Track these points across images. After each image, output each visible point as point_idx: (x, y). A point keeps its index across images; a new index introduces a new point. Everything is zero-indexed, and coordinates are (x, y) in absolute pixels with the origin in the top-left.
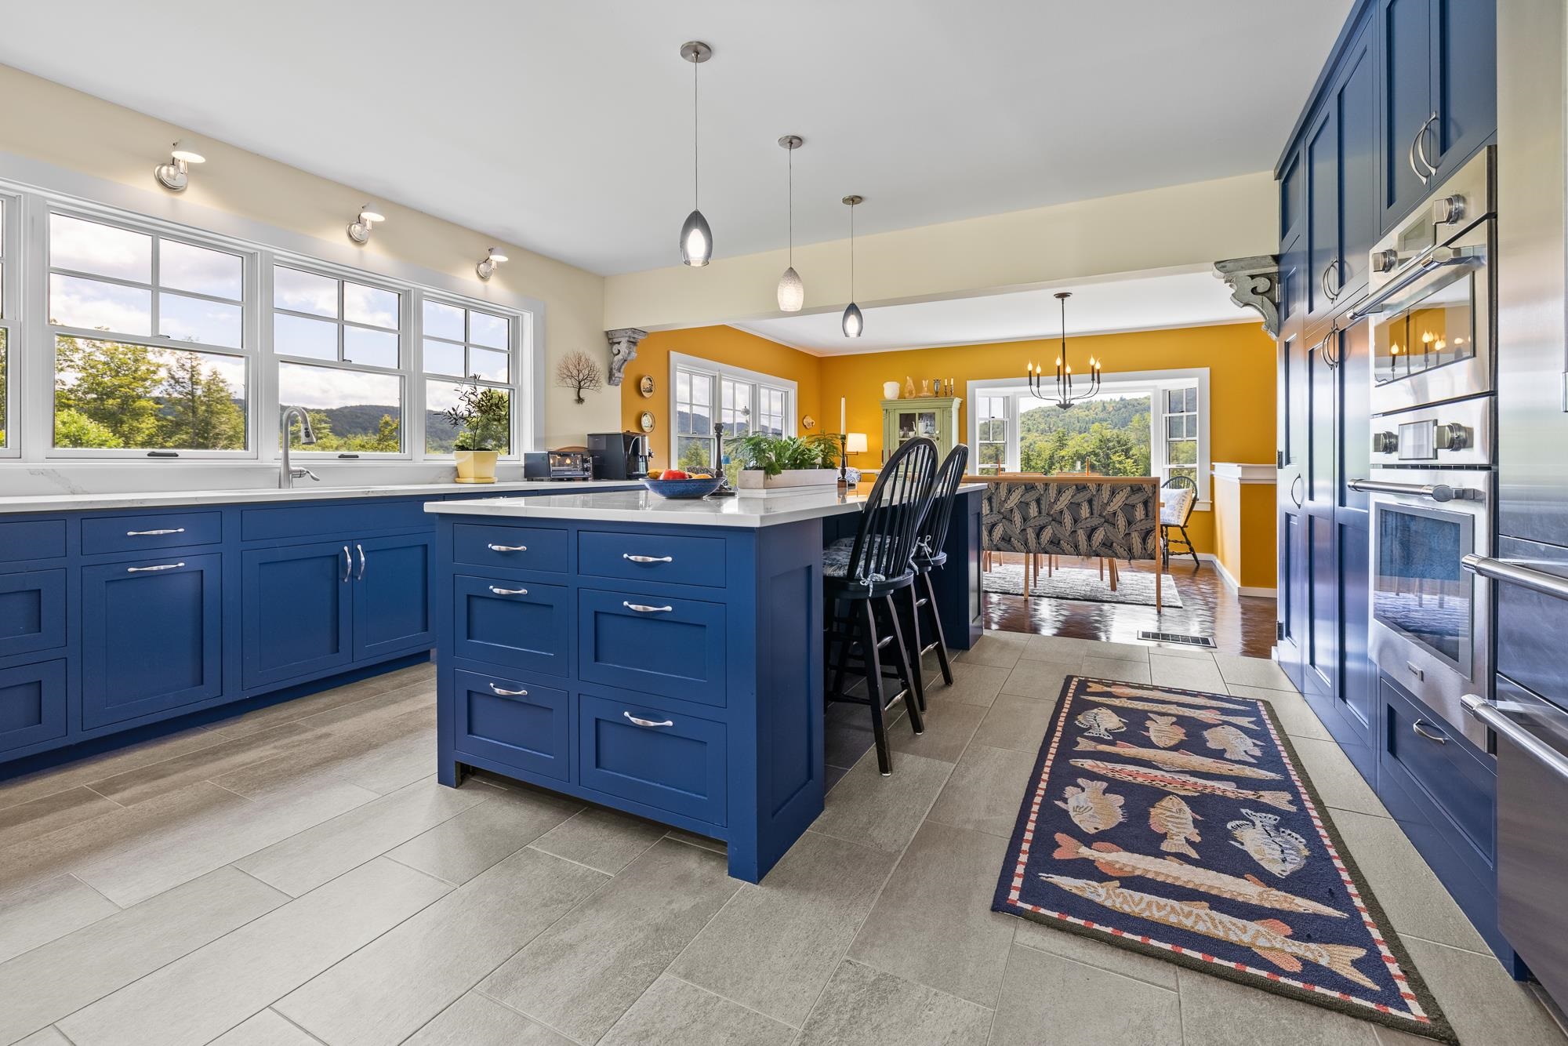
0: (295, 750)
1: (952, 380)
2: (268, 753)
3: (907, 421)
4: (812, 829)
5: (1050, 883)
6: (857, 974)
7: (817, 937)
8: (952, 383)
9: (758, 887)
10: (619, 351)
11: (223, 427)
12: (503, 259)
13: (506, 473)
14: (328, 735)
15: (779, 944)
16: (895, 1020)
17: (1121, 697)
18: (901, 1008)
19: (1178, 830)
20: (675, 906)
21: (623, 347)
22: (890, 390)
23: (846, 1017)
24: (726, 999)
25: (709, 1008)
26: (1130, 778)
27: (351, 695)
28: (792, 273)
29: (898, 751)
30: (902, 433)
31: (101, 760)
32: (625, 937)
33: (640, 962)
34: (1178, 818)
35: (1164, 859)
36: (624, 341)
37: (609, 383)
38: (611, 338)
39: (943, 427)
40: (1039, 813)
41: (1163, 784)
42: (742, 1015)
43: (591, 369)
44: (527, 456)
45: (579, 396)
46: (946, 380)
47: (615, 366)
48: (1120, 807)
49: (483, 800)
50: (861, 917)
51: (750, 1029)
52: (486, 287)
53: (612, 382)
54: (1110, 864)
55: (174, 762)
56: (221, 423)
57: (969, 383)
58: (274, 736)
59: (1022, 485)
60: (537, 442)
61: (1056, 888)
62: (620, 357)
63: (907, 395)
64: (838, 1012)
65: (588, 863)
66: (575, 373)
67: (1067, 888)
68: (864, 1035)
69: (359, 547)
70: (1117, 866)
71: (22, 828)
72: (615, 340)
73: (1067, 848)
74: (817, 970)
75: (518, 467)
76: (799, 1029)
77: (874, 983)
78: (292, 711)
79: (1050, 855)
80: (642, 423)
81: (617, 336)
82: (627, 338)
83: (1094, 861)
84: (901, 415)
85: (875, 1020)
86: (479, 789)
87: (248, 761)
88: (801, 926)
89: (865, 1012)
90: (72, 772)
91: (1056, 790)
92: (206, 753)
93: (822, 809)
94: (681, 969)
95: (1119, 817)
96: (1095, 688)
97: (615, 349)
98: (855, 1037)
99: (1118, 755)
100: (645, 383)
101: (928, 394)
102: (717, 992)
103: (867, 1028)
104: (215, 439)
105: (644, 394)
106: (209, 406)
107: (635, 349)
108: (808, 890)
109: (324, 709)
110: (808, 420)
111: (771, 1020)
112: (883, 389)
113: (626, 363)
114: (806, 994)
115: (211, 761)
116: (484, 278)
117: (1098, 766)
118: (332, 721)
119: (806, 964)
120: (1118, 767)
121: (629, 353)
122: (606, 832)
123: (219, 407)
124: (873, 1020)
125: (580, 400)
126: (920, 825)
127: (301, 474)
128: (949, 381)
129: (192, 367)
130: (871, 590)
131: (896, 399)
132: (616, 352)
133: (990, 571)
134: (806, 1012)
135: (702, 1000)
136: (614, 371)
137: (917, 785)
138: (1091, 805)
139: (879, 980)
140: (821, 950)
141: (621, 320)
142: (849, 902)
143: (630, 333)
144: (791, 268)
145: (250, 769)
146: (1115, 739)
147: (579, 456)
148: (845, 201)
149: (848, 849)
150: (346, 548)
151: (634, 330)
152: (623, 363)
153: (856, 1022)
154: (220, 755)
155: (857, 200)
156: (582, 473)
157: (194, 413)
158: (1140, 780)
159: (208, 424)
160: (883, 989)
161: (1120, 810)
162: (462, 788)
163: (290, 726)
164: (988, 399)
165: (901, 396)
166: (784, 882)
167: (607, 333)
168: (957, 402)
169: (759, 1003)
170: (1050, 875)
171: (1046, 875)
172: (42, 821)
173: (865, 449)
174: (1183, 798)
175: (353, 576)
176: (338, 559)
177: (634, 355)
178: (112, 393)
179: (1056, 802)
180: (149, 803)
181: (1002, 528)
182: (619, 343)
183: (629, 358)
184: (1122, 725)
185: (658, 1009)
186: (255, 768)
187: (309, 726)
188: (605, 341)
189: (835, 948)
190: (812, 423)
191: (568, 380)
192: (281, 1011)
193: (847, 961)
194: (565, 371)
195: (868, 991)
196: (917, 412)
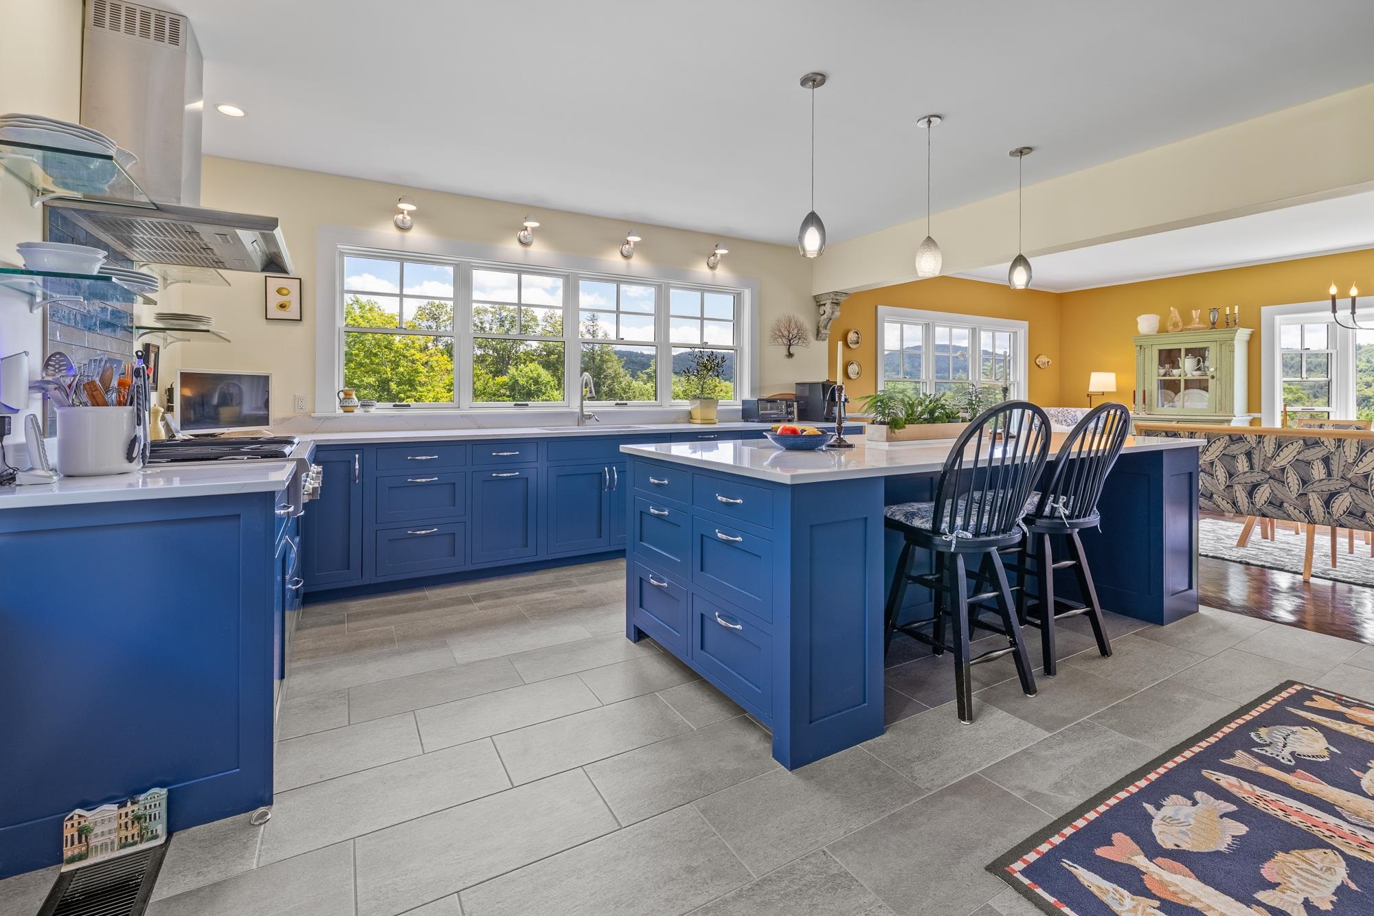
0: (563, 597)
1: (1237, 307)
2: (550, 595)
3: (1169, 358)
4: (862, 746)
5: (1070, 872)
6: (825, 863)
7: (811, 826)
8: (1236, 311)
9: (790, 773)
10: (825, 311)
11: (609, 371)
12: (724, 252)
13: (727, 415)
14: (584, 591)
15: (779, 818)
16: (832, 907)
17: (1356, 723)
18: (843, 902)
19: (1303, 887)
20: (723, 764)
21: (828, 308)
22: (1146, 323)
23: (796, 887)
24: (720, 837)
25: (705, 837)
26: (1280, 813)
27: (608, 568)
28: (930, 242)
29: (993, 705)
30: (1162, 371)
31: (480, 582)
32: (679, 772)
33: (680, 791)
34: (1317, 875)
35: (1248, 906)
36: (828, 302)
37: (817, 339)
38: (818, 301)
39: (1221, 364)
40: (1113, 808)
41: (1328, 833)
42: (723, 852)
43: (800, 329)
44: (744, 402)
45: (789, 352)
46: (1228, 308)
47: (822, 324)
48: (1233, 836)
49: (645, 655)
50: (857, 825)
51: (722, 863)
52: (714, 274)
53: (819, 338)
54: (1162, 883)
55: (508, 591)
56: (608, 368)
57: (1264, 309)
58: (558, 586)
59: (1300, 439)
60: (753, 390)
61: (1073, 878)
62: (825, 316)
63: (1170, 328)
64: (792, 881)
65: (685, 717)
66: (786, 333)
67: (1086, 884)
68: (800, 905)
69: (614, 468)
70: (1172, 889)
71: (438, 611)
72: (822, 303)
73: (1122, 849)
74: (796, 847)
75: (737, 411)
76: (756, 878)
77: (834, 876)
78: (573, 572)
79: (1093, 848)
80: (849, 372)
81: (823, 298)
82: (830, 301)
83: (1144, 873)
84: (1160, 351)
85: (816, 901)
86: (648, 647)
87: (540, 598)
88: (804, 813)
89: (813, 890)
90: (466, 586)
91: (1157, 793)
92: (523, 589)
93: (882, 732)
94: (701, 806)
95: (1223, 844)
96: (1321, 703)
97: (822, 308)
98: (792, 903)
99: (1285, 784)
100: (852, 336)
101: (1201, 326)
102: (716, 830)
103: (806, 902)
104: (605, 379)
105: (850, 345)
106: (602, 357)
107: (838, 308)
108: (827, 789)
109: (590, 574)
110: (1043, 359)
111: (740, 863)
112: (1137, 323)
113: (831, 321)
114: (776, 859)
115: (524, 594)
116: (712, 268)
117: (1241, 787)
118: (590, 583)
119: (790, 840)
120: (1272, 796)
121: (833, 313)
122: (707, 699)
123: (607, 357)
124: (815, 899)
125: (790, 355)
126: (967, 775)
127: (590, 417)
128: (1232, 310)
129: (594, 331)
130: (953, 546)
131: (1155, 333)
132: (822, 312)
133: (1273, 539)
134: (769, 870)
135: (702, 831)
136: (821, 329)
137: (990, 741)
138: (1192, 821)
139: (840, 875)
140: (808, 835)
141: (825, 286)
142: (855, 811)
143: (832, 296)
144: (929, 237)
145: (539, 603)
146: (1297, 766)
147: (784, 402)
148: (1012, 154)
149: (883, 772)
150: (606, 469)
151: (836, 293)
152: (829, 321)
153: (801, 894)
154: (529, 592)
155: (1025, 151)
156: (786, 416)
157: (594, 362)
158: (1294, 819)
159: (601, 369)
160: (839, 883)
161: (1230, 838)
162: (637, 644)
163: (568, 581)
164: (1300, 326)
165: (1162, 330)
166: (813, 777)
167: (815, 297)
168: (1242, 335)
169: (739, 850)
170: (1075, 865)
171: (1071, 864)
172: (447, 609)
173: (1114, 389)
174: (1346, 857)
175: (610, 488)
176: (601, 475)
177: (837, 314)
178: (553, 351)
179: (1145, 805)
180: (489, 612)
181: (1269, 490)
182: (824, 305)
183: (833, 317)
184: (1326, 753)
185: (673, 823)
186: (541, 603)
187: (577, 584)
188: (813, 304)
189: (820, 838)
190: (1048, 362)
191: (779, 340)
192: (495, 741)
193: (823, 851)
194: (777, 333)
195: (825, 878)
196: (1183, 347)
